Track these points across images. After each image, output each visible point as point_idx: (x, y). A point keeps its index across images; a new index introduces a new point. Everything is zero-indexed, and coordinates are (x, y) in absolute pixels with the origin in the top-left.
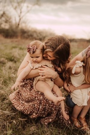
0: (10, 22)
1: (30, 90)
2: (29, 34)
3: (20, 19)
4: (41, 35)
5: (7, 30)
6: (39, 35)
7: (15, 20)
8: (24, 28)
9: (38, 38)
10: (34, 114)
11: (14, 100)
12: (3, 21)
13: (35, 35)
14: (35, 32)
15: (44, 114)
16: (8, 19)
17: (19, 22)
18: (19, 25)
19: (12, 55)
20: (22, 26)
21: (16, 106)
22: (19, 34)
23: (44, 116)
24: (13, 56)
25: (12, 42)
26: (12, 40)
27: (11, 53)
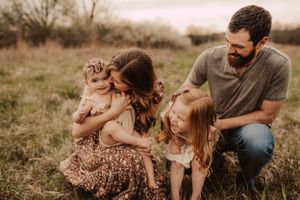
0: (73, 13)
1: (94, 148)
2: (116, 33)
3: (94, 5)
4: (140, 34)
5: (69, 30)
6: (136, 34)
7: (84, 7)
8: (104, 22)
9: (135, 40)
10: (101, 189)
11: (69, 171)
12: (59, 11)
13: (128, 36)
14: (128, 28)
15: (117, 186)
16: (68, 7)
17: (93, 11)
18: (92, 16)
19: (74, 85)
20: (100, 18)
21: (71, 180)
22: (94, 37)
23: (118, 190)
24: (76, 87)
25: (79, 55)
26: (77, 51)
27: (73, 81)
